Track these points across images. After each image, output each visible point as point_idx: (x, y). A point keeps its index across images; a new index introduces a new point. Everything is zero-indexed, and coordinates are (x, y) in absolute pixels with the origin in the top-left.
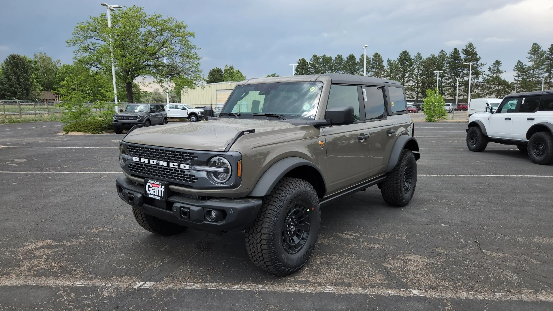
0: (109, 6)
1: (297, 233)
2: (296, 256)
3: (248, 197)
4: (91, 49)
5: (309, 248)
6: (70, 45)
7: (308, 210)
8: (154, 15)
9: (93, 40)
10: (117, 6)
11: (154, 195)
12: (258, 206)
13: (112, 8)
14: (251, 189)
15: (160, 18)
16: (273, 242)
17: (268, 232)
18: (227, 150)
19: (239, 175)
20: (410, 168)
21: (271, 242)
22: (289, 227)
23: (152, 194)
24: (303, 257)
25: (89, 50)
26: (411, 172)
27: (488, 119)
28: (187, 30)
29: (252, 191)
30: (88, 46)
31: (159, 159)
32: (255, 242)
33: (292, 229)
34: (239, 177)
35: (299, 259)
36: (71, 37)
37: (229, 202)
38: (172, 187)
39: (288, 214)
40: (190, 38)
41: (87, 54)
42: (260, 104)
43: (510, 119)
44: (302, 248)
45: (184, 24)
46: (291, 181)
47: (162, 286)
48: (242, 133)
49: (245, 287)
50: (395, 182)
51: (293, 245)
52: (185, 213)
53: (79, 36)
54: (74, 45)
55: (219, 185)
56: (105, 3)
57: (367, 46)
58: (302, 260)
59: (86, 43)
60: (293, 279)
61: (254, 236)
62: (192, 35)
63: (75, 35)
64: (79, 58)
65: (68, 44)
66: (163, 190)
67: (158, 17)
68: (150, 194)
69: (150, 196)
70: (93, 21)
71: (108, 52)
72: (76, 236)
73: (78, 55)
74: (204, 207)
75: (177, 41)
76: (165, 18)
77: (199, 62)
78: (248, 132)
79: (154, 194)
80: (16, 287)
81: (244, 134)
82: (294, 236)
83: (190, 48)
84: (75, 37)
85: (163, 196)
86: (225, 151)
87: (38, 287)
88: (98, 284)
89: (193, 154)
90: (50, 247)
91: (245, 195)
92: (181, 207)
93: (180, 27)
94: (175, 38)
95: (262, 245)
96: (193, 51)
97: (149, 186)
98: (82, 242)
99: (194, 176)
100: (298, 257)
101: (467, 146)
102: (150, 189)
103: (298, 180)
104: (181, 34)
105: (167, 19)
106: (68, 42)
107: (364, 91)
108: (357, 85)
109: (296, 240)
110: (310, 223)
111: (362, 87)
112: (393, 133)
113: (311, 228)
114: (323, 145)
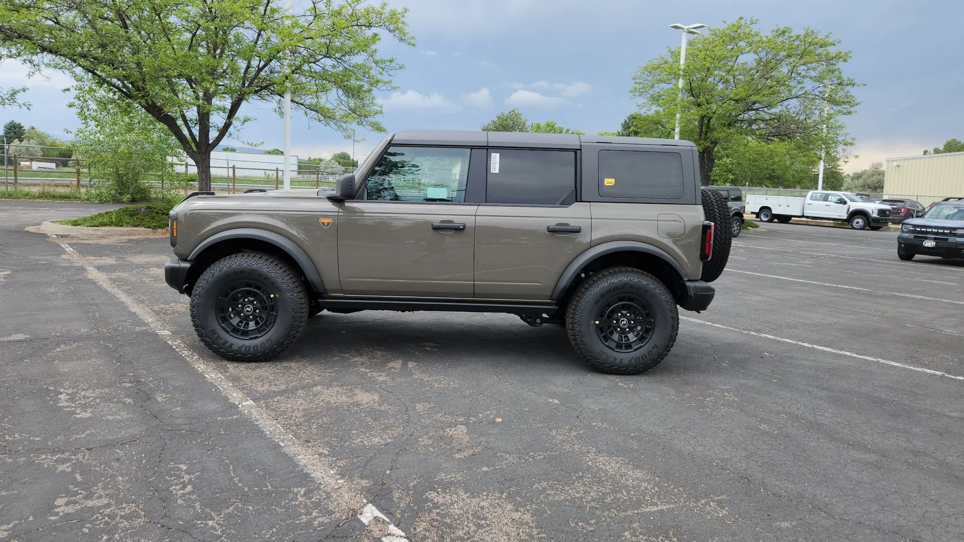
0: (686, 27)
1: (258, 319)
2: (238, 343)
5: (267, 341)
7: (272, 296)
10: (699, 25)
12: (183, 269)
13: (692, 30)
19: (175, 235)
21: (194, 311)
22: (243, 308)
26: (650, 316)
29: (190, 254)
33: (248, 311)
34: (174, 237)
35: (244, 348)
44: (257, 337)
45: (832, 39)
47: (166, 337)
48: (194, 195)
51: (242, 328)
56: (678, 25)
58: (250, 351)
67: (784, 32)
76: (797, 32)
77: (854, 109)
82: (252, 321)
83: (840, 83)
93: (821, 45)
96: (847, 90)
100: (244, 345)
106: (631, 92)
107: (495, 158)
108: (472, 147)
109: (252, 325)
110: (277, 313)
111: (487, 149)
112: (577, 231)
113: (278, 320)
114: (328, 224)
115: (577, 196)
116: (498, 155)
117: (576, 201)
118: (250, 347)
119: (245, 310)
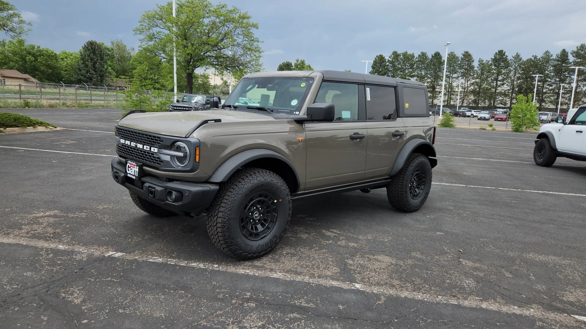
1: (262, 221)
2: (256, 244)
3: (207, 182)
4: (156, 38)
5: (274, 238)
6: (136, 33)
7: (276, 201)
8: (219, 4)
9: (158, 29)
11: (132, 175)
12: (213, 191)
14: (210, 175)
15: (225, 8)
16: (228, 226)
17: (223, 216)
18: (187, 136)
19: (197, 160)
20: (423, 174)
21: (226, 226)
22: (252, 215)
23: (130, 174)
24: (265, 245)
25: (154, 39)
26: (424, 178)
27: (559, 131)
28: (251, 21)
29: (210, 177)
30: (154, 35)
31: (137, 142)
32: (212, 224)
33: (256, 217)
34: (197, 162)
35: (260, 247)
36: (138, 25)
37: (187, 185)
38: (145, 168)
39: (249, 202)
40: (253, 30)
41: (151, 43)
42: (270, 99)
43: (581, 132)
44: (265, 236)
45: (248, 15)
46: (255, 171)
47: (130, 257)
48: (206, 122)
49: (202, 266)
50: (400, 187)
51: (255, 232)
52: (151, 193)
53: (145, 24)
54: (140, 34)
55: (180, 168)
57: (450, 44)
58: (263, 248)
59: (151, 31)
60: (250, 264)
61: (212, 219)
62: (255, 26)
63: (141, 24)
64: (144, 46)
65: (134, 33)
66: (137, 170)
67: (223, 7)
68: (129, 174)
69: (129, 175)
70: (159, 9)
71: (171, 41)
72: (81, 210)
73: (144, 43)
74: (166, 188)
75: (240, 32)
76: (230, 8)
77: (261, 55)
78: (214, 121)
79: (131, 173)
80: (10, 244)
81: (208, 123)
82: (259, 224)
83: (253, 40)
84: (141, 25)
85: (137, 176)
86: (186, 137)
87: (27, 246)
88: (76, 250)
89: (159, 138)
90: (55, 216)
91: (204, 180)
92: (149, 187)
93: (244, 18)
94: (238, 30)
95: (217, 228)
96: (256, 44)
97: (129, 167)
98: (84, 215)
99: (160, 158)
100: (259, 245)
101: (533, 160)
102: (129, 169)
103: (264, 171)
104: (244, 25)
105: (232, 9)
106: (134, 31)
107: (368, 90)
108: (358, 84)
109: (260, 228)
110: (278, 214)
111: (364, 85)
112: (401, 135)
113: (278, 219)
114: (302, 140)
115: (397, 113)
116: (369, 89)
117: (398, 117)
118: (263, 245)
119: (254, 216)
